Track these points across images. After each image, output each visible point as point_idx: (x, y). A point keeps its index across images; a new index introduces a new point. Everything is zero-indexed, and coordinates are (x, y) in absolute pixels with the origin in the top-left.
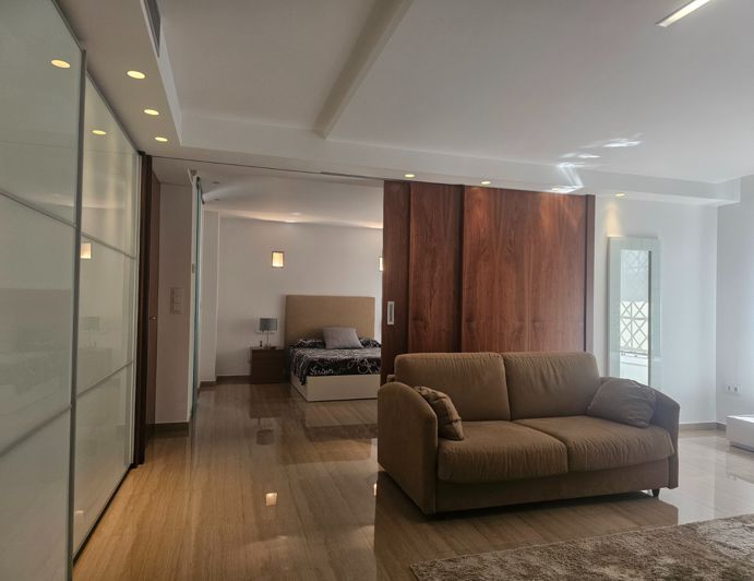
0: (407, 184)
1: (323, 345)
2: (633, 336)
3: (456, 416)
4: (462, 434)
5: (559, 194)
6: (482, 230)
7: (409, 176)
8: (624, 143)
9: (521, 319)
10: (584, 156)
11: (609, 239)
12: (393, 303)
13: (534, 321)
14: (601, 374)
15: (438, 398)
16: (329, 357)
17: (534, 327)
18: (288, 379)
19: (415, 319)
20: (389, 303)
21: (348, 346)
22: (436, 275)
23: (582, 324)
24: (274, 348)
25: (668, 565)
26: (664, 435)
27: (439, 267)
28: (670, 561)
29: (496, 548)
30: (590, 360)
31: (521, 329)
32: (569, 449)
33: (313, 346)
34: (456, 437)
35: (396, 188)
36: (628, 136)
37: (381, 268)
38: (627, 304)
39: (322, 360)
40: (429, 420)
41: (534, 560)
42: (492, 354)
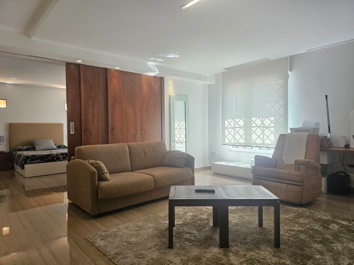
0: (78, 65)
1: (34, 149)
2: (180, 136)
3: (106, 170)
4: (109, 178)
5: (150, 76)
6: (117, 89)
7: (79, 61)
8: (173, 56)
9: (136, 130)
10: (158, 60)
11: (170, 96)
12: (73, 123)
13: (141, 130)
14: (168, 149)
15: (97, 164)
16: (37, 154)
17: (141, 132)
18: (13, 168)
19: (85, 130)
20: (71, 123)
21: (48, 148)
22: (95, 109)
23: (161, 131)
24: (3, 152)
25: (190, 216)
26: (189, 170)
27: (96, 106)
28: (191, 214)
29: (125, 223)
30: (164, 144)
31: (136, 134)
32: (155, 179)
33: (28, 150)
34: (106, 180)
35: (73, 67)
36: (174, 53)
37: (66, 109)
38: (178, 123)
39: (34, 156)
40: (93, 173)
41: (140, 224)
42: (123, 144)
